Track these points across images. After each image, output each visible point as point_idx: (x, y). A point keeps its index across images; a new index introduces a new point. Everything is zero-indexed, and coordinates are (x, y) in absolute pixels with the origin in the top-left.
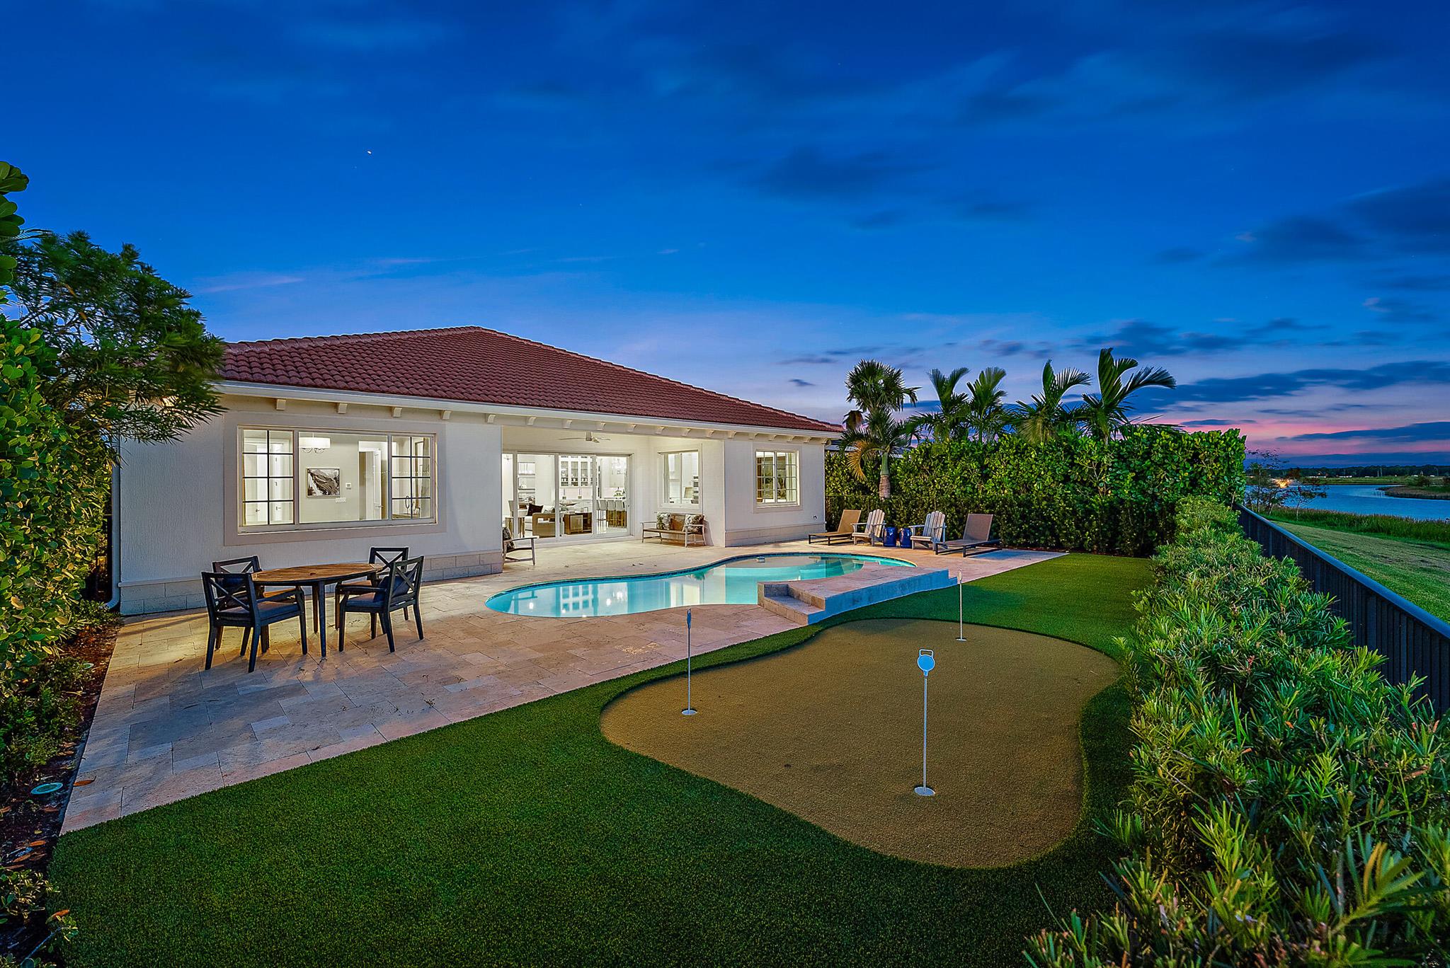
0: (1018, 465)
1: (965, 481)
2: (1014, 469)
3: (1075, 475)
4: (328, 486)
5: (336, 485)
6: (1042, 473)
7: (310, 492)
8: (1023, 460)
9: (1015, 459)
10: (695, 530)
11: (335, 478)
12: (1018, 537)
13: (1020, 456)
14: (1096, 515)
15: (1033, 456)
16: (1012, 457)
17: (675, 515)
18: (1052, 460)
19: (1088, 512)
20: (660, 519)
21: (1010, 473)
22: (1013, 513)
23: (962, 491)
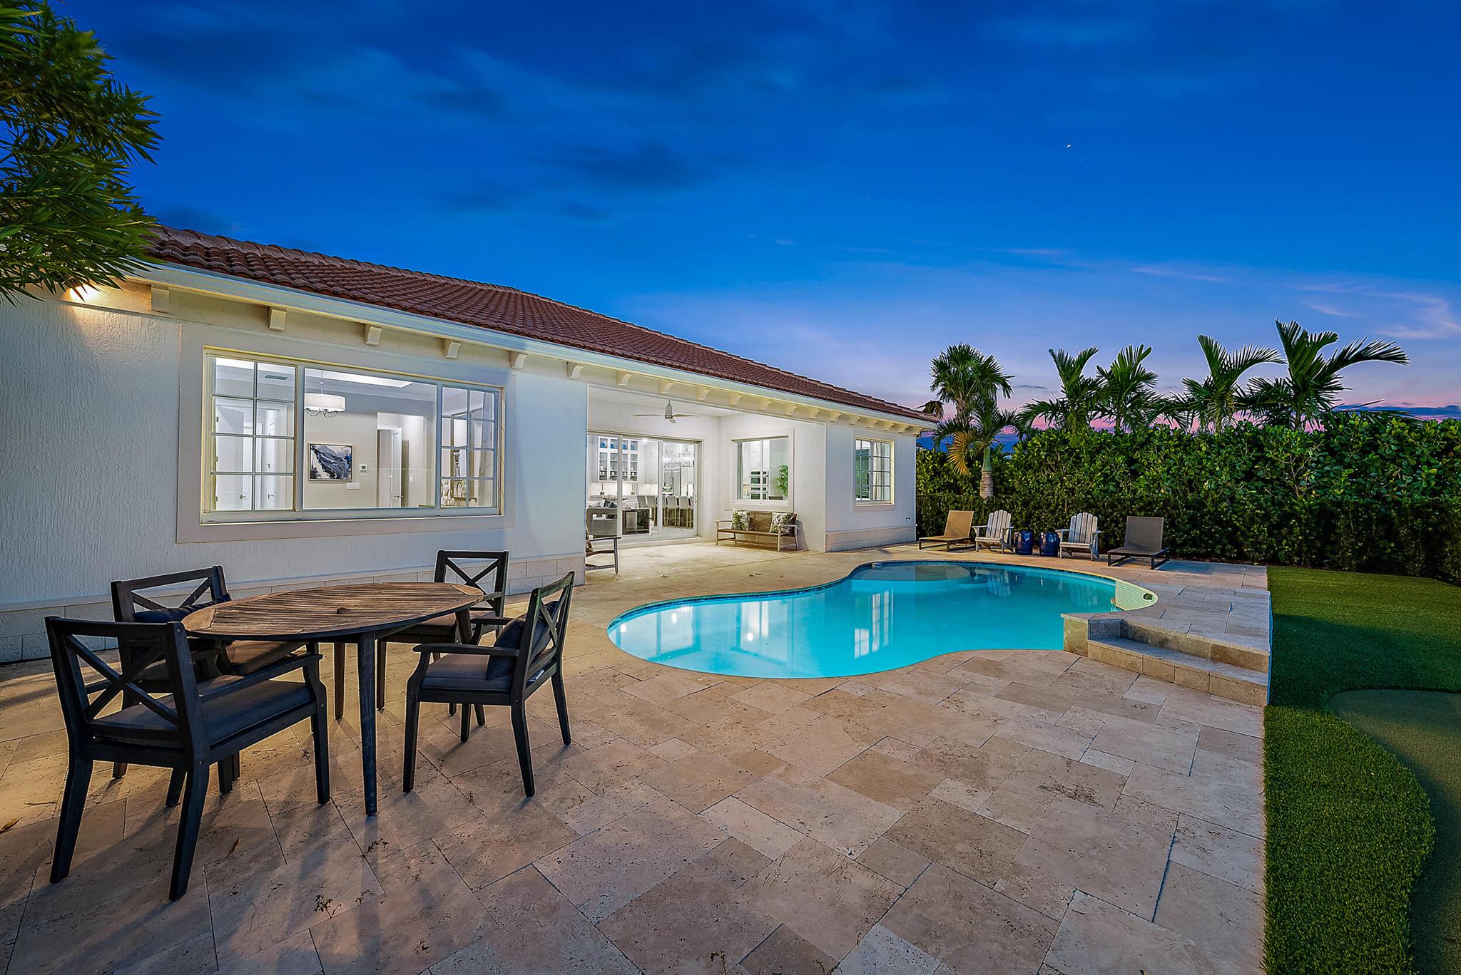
0: (1181, 460)
1: (1107, 478)
2: (1175, 464)
3: (1263, 471)
4: (338, 467)
5: (347, 466)
6: (1218, 469)
7: (313, 474)
8: (1188, 454)
9: (1176, 453)
10: (787, 531)
11: (346, 458)
12: (1184, 544)
13: (1185, 449)
14: (1299, 519)
15: (1204, 449)
16: (1173, 450)
17: (755, 513)
18: (1229, 453)
19: (1286, 517)
20: (738, 518)
21: (1169, 469)
22: (1179, 515)
23: (1101, 491)
